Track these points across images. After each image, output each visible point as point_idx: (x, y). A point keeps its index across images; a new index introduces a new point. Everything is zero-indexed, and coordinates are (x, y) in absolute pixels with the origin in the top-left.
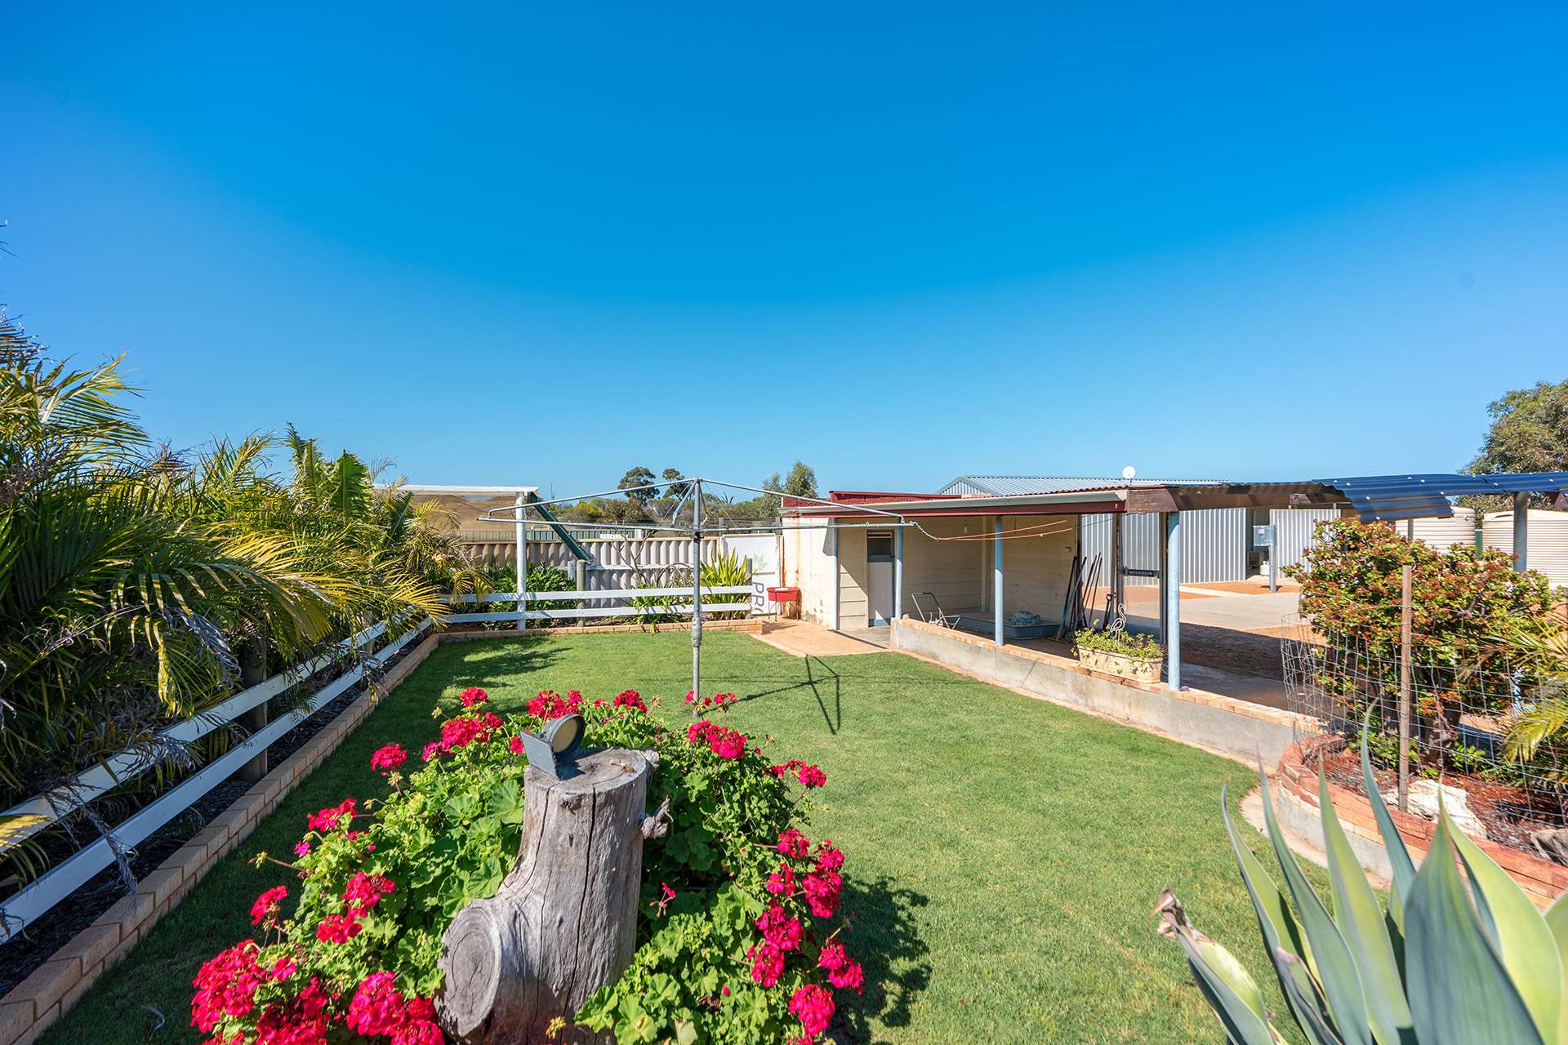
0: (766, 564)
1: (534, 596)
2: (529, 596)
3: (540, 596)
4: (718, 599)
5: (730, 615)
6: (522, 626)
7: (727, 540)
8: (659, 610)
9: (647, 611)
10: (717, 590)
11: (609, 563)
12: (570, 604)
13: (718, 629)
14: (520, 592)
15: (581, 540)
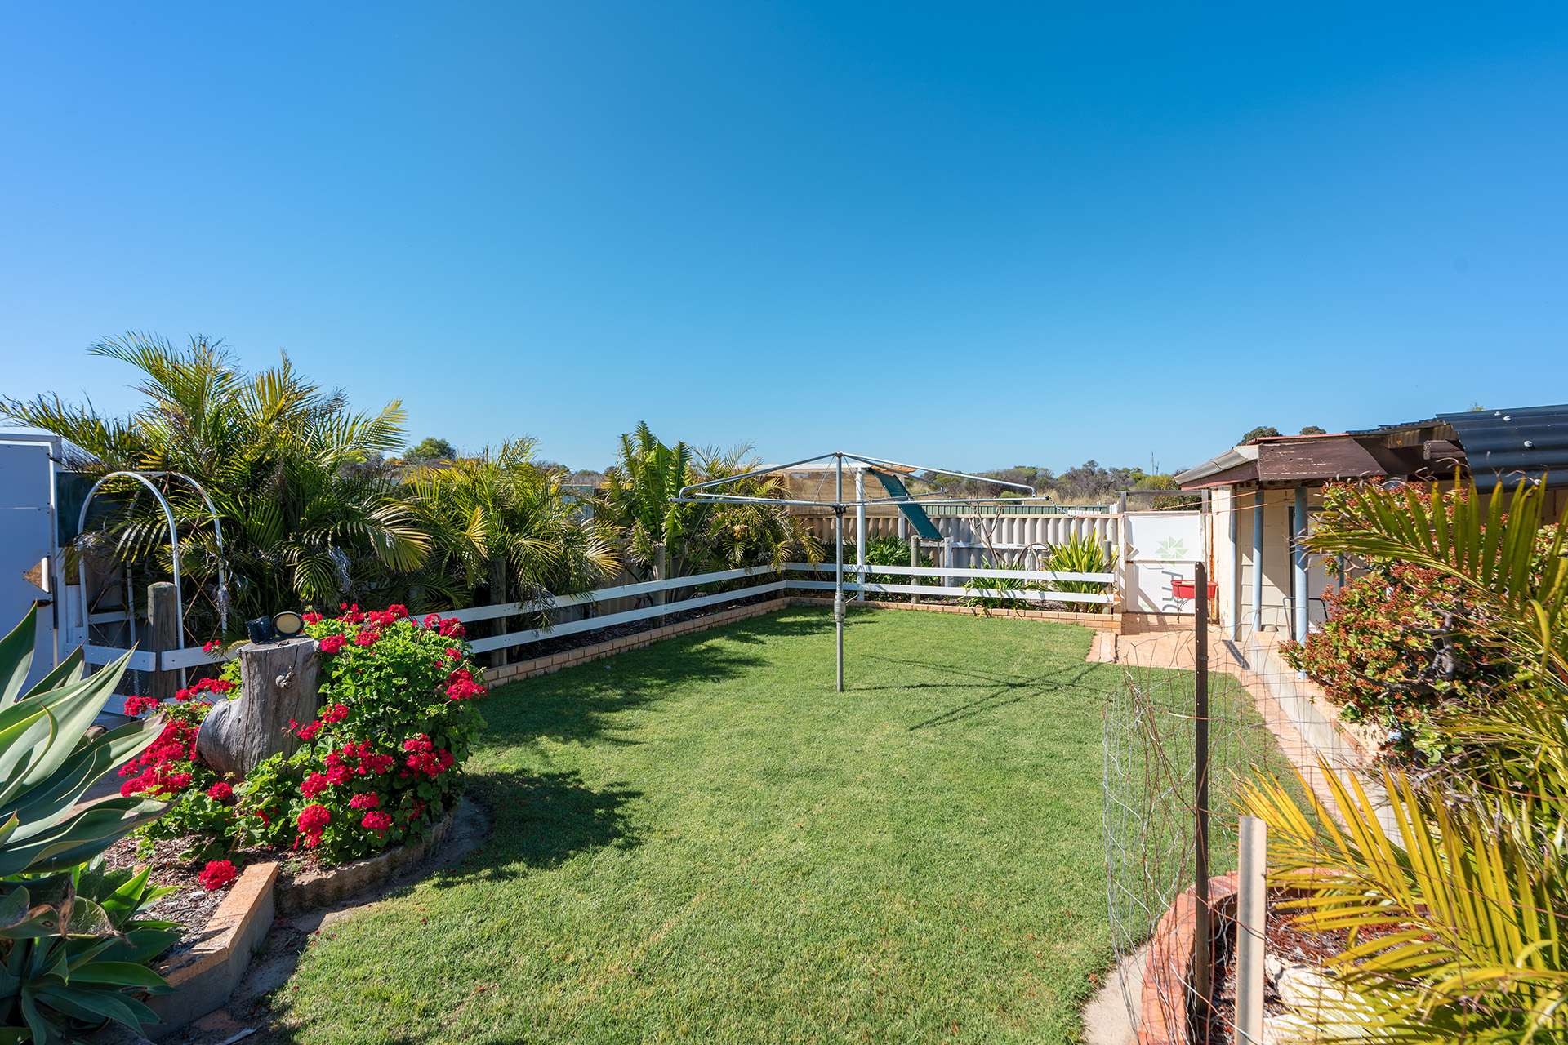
0: (1186, 550)
1: (870, 569)
2: (865, 569)
3: (877, 569)
4: (1067, 586)
5: (1086, 607)
6: (861, 597)
7: (1131, 518)
8: (994, 593)
9: (982, 593)
10: (1065, 576)
11: (1000, 541)
12: (905, 580)
13: (1063, 622)
14: (860, 566)
15: (960, 516)
